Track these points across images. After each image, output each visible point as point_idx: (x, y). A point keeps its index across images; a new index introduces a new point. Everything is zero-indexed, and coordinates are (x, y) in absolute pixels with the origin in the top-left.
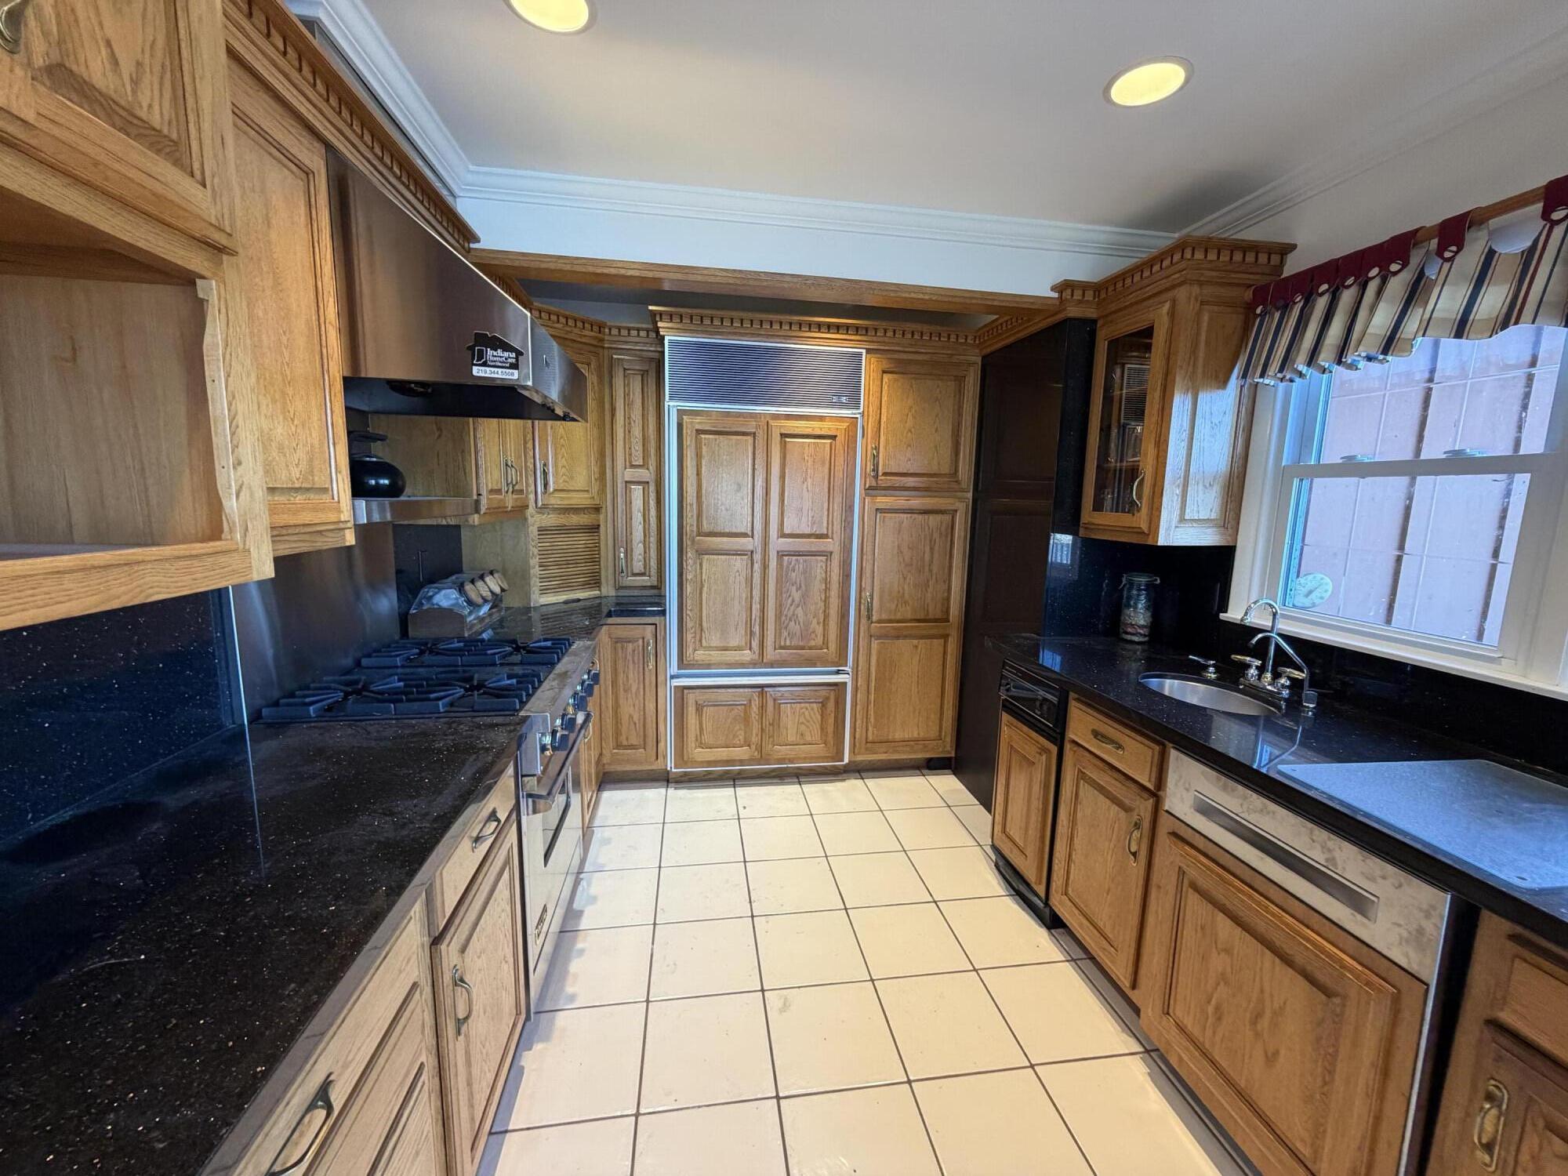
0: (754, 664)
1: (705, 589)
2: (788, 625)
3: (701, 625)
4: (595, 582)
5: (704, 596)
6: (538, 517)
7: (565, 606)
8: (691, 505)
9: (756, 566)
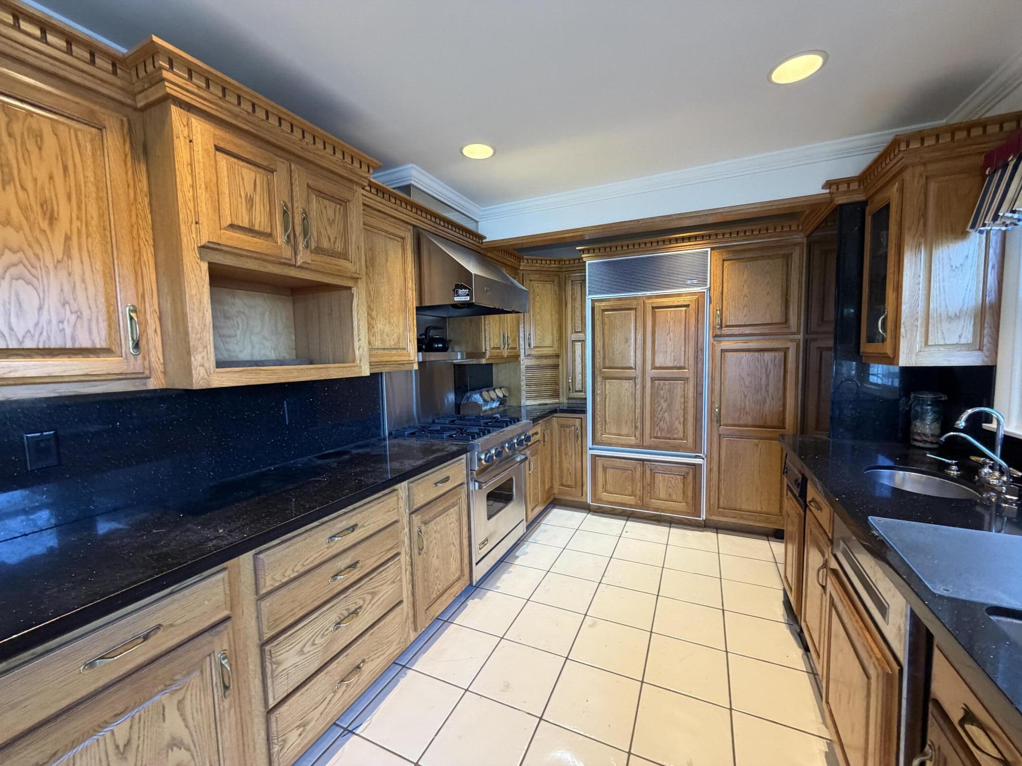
0: (638, 447)
1: (607, 399)
2: (659, 423)
3: (605, 420)
4: (556, 394)
5: (607, 402)
6: (526, 361)
7: (539, 407)
8: (599, 352)
9: (638, 387)
